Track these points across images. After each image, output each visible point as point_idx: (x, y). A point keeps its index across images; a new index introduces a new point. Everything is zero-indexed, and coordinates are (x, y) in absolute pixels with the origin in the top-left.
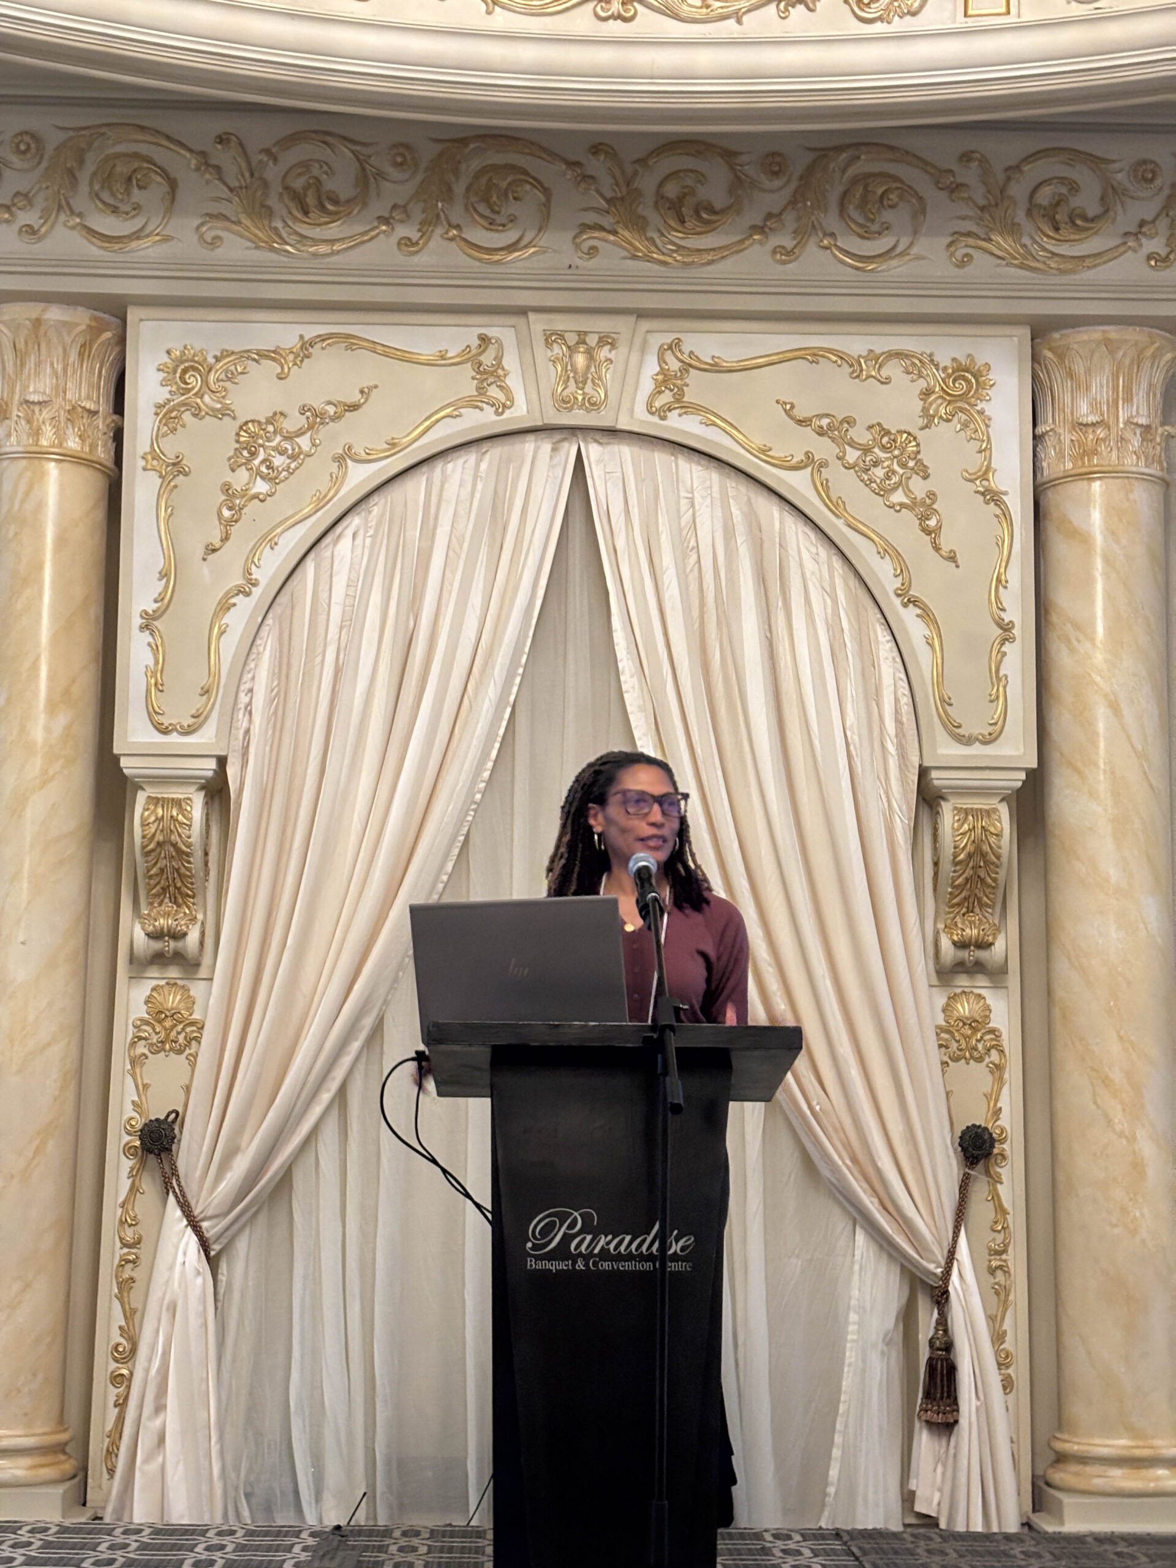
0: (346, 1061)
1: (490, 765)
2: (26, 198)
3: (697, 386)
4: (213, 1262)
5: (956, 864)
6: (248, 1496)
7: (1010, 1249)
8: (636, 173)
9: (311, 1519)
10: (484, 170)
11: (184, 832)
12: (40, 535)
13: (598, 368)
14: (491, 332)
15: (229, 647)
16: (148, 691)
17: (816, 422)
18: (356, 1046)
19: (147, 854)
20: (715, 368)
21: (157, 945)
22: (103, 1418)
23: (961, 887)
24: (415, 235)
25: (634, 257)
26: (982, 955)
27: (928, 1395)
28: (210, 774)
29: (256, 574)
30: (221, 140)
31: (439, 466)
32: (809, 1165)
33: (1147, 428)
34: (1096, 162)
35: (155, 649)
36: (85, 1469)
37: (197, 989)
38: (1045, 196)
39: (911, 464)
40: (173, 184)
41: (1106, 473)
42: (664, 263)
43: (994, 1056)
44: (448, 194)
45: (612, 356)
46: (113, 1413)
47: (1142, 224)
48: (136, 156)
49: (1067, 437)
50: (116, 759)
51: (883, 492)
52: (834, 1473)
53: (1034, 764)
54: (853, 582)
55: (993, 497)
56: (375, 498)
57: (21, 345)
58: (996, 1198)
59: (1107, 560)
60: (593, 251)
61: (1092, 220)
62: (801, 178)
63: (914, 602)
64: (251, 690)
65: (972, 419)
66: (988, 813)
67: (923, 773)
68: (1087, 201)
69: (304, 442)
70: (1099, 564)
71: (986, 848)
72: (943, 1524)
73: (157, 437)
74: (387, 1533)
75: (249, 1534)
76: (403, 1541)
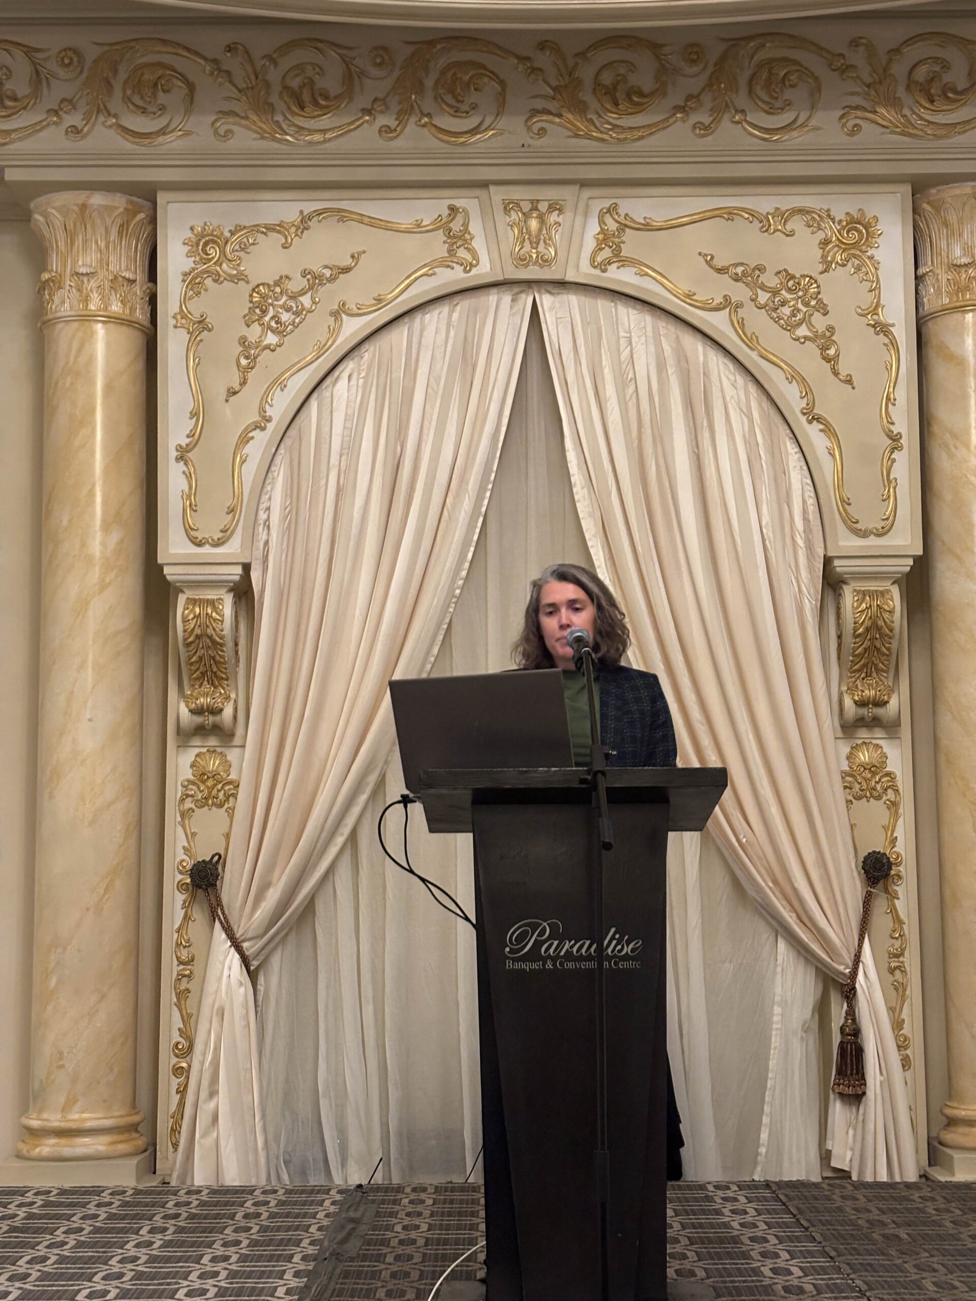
0: (356, 810)
1: (467, 565)
2: (70, 103)
3: (632, 243)
4: (253, 975)
5: (856, 637)
6: (286, 1163)
7: (906, 953)
8: (577, 64)
9: (338, 1180)
10: (449, 67)
11: (218, 626)
12: (92, 383)
13: (549, 231)
14: (459, 203)
15: (250, 472)
16: (184, 510)
17: (733, 270)
18: (363, 798)
19: (188, 645)
20: (647, 227)
21: (199, 720)
22: (168, 1102)
23: (861, 656)
24: (393, 123)
25: (577, 136)
26: (879, 711)
27: (839, 1072)
28: (237, 578)
29: (269, 412)
30: (230, 49)
31: (418, 318)
35: (189, 477)
36: (155, 1145)
37: (233, 755)
38: (921, 73)
39: (813, 303)
40: (191, 87)
42: (603, 140)
43: (891, 794)
44: (420, 88)
45: (560, 219)
46: (176, 1098)
48: (160, 65)
49: (944, 277)
50: (161, 568)
51: (790, 327)
52: (764, 1136)
53: (920, 552)
54: (766, 404)
55: (882, 329)
56: (366, 346)
57: (70, 226)
58: (893, 910)
60: (542, 132)
61: (961, 93)
62: (716, 65)
63: (817, 419)
64: (268, 509)
65: (863, 264)
66: (882, 594)
67: (828, 561)
68: (957, 76)
69: (306, 300)
70: (972, 382)
71: (880, 623)
72: (855, 1177)
73: (185, 300)
74: (400, 1189)
75: (288, 1192)
76: (413, 1196)
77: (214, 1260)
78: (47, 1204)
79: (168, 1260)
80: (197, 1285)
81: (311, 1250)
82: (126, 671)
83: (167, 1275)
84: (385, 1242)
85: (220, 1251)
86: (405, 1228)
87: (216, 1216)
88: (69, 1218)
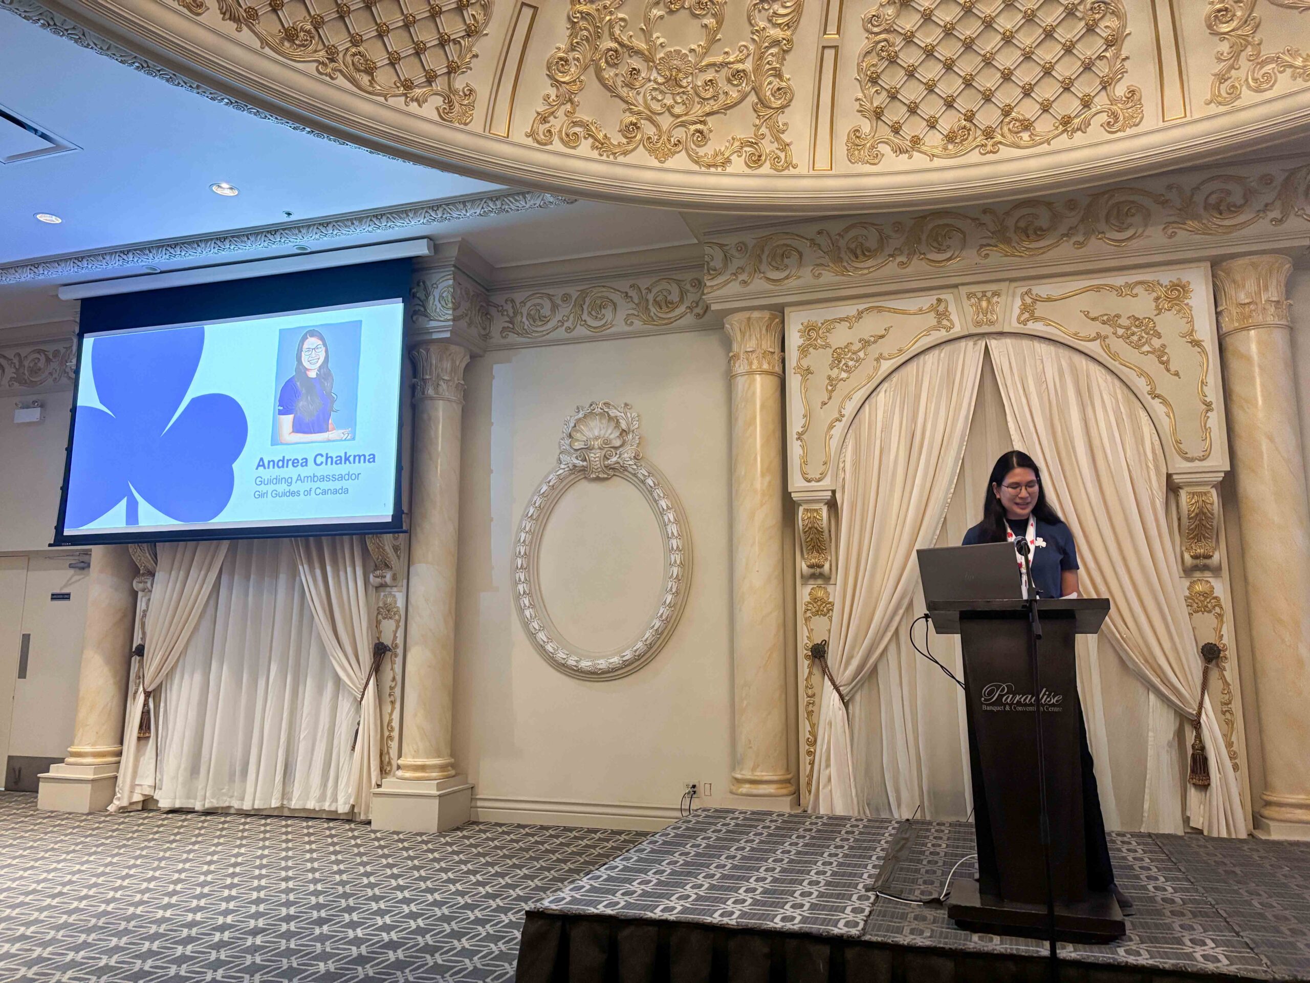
0: (897, 619)
1: (954, 486)
2: (742, 269)
3: (1041, 309)
4: (846, 705)
5: (1189, 519)
6: (868, 805)
7: (1233, 702)
8: (1005, 219)
9: (896, 816)
10: (934, 228)
11: (819, 522)
12: (754, 404)
13: (993, 306)
14: (942, 297)
15: (834, 443)
16: (801, 464)
17: (1101, 319)
18: (901, 612)
19: (805, 532)
20: (1049, 300)
21: (812, 571)
22: (805, 768)
23: (1193, 530)
24: (904, 259)
25: (1006, 256)
26: (1207, 561)
27: (1193, 771)
28: (829, 497)
29: (843, 412)
30: (819, 233)
31: (922, 358)
32: (1122, 662)
33: (1278, 302)
34: (1239, 180)
35: (803, 447)
36: (799, 790)
37: (830, 589)
38: (1213, 199)
39: (1152, 332)
40: (801, 255)
41: (1256, 326)
42: (1021, 256)
43: (1218, 610)
44: (919, 241)
45: (999, 300)
46: (809, 767)
47: (1266, 205)
48: (785, 245)
49: (1234, 311)
50: (790, 494)
51: (1137, 346)
52: (1146, 806)
53: (1229, 469)
54: (1126, 391)
55: (1196, 343)
56: (894, 374)
57: (743, 329)
58: (1223, 678)
59: (1260, 367)
60: (987, 256)
61: (1239, 207)
62: (1085, 209)
63: (1158, 396)
64: (844, 462)
65: (1182, 308)
66: (1205, 493)
67: (1169, 476)
68: (1237, 198)
69: (861, 354)
70: (1257, 370)
71: (1205, 510)
72: (1206, 833)
73: (799, 359)
74: (930, 823)
75: (869, 820)
76: (937, 828)
77: (830, 855)
78: (745, 819)
79: (806, 853)
80: (821, 868)
81: (882, 854)
82: (775, 546)
83: (806, 862)
84: (923, 853)
85: (833, 851)
86: (933, 845)
87: (832, 832)
88: (756, 827)
